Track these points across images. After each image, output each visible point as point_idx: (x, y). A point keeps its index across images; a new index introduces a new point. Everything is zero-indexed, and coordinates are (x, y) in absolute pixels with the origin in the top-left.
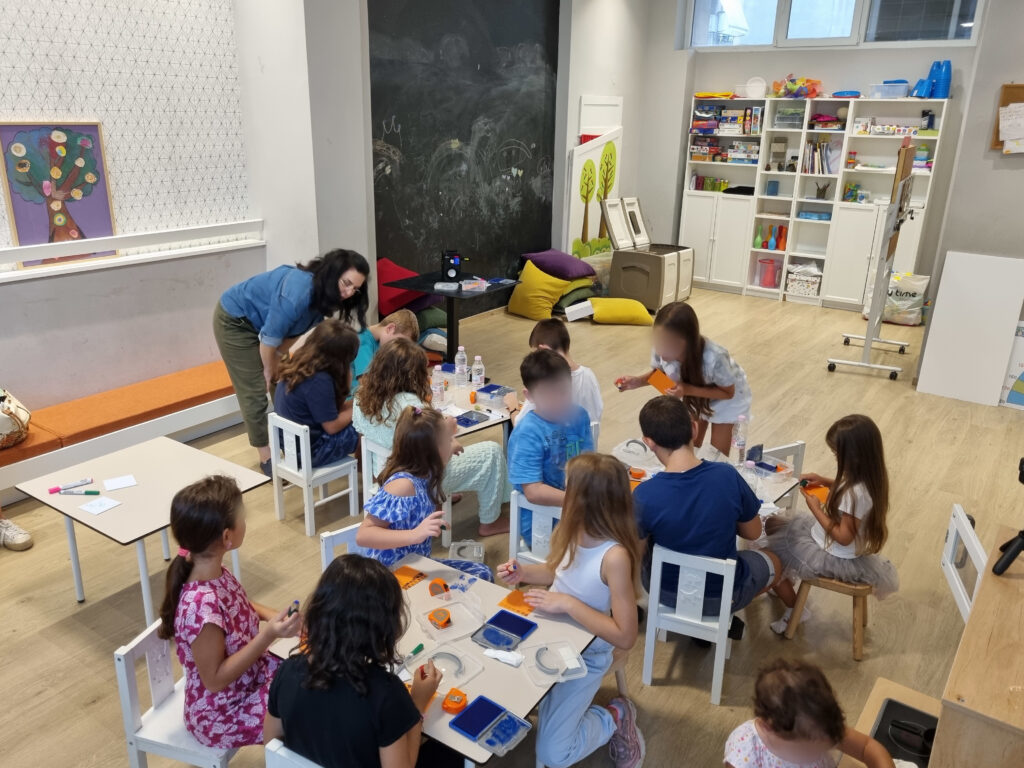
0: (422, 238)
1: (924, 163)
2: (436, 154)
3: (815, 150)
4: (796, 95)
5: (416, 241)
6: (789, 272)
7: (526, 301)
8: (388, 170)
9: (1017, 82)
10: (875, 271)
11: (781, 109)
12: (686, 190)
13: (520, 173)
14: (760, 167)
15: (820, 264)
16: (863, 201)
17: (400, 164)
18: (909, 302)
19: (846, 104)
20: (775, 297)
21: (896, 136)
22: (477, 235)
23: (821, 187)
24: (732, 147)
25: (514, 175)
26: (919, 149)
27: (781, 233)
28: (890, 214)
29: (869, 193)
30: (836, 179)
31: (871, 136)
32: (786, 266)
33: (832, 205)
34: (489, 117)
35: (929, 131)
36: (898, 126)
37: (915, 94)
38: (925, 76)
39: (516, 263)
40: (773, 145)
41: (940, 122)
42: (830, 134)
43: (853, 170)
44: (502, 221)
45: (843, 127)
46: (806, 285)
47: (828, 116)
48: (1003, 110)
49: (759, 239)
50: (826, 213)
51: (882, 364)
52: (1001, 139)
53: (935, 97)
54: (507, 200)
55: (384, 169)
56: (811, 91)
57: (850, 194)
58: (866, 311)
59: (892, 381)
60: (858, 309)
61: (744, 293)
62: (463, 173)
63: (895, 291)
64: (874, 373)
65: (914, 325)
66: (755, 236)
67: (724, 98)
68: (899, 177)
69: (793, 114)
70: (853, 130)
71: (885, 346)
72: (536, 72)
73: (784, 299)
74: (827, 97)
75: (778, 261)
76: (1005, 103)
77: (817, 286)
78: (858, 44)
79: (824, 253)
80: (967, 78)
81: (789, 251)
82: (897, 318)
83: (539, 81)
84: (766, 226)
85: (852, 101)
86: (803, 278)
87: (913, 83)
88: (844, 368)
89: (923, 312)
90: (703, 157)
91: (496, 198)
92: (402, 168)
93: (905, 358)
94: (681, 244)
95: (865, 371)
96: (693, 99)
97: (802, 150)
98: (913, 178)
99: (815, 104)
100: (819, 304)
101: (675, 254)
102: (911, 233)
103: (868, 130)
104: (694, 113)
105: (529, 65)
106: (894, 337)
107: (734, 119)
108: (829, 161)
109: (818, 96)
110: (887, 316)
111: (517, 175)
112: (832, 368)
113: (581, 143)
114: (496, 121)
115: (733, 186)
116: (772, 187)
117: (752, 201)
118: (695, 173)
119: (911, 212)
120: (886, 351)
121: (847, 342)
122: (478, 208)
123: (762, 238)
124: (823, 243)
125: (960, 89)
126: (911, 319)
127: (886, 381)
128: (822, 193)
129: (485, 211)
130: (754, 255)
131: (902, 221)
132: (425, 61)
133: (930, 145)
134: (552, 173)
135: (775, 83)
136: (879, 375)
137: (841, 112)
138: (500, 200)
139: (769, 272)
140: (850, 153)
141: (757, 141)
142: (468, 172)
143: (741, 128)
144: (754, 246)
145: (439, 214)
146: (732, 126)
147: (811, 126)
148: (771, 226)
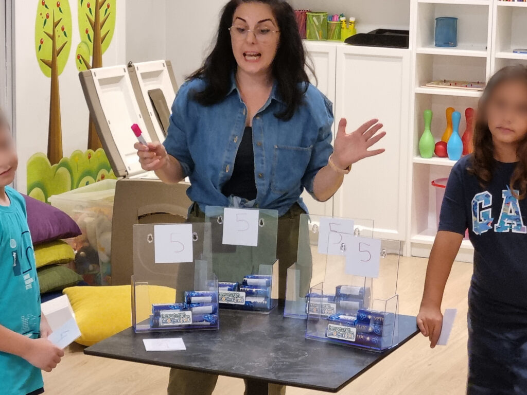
49: (428, 139)
66: (420, 133)
84: (440, 110)
115: (366, 29)
116: (446, 30)
117: (405, 60)
123: (435, 134)
130: (422, 170)
144: (419, 153)
148: (450, 111)
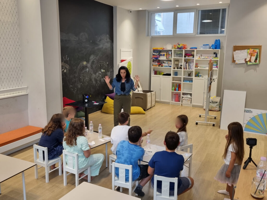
0: (76, 91)
1: (216, 66)
2: (79, 66)
3: (187, 63)
4: (180, 48)
5: (74, 92)
6: (182, 97)
7: (107, 108)
8: (65, 71)
9: (237, 45)
10: (206, 96)
11: (176, 52)
12: (152, 75)
13: (104, 71)
14: (172, 68)
15: (191, 94)
16: (201, 77)
17: (69, 69)
18: (216, 104)
19: (194, 51)
20: (179, 104)
21: (208, 59)
22: (92, 89)
23: (189, 73)
24: (164, 63)
25: (102, 71)
26: (214, 63)
27: (179, 86)
28: (208, 80)
29: (202, 75)
30: (193, 71)
31: (201, 59)
32: (182, 96)
33: (193, 78)
34: (94, 55)
35: (216, 58)
36: (208, 57)
37: (211, 48)
38: (214, 44)
39: (104, 97)
40: (175, 62)
41: (219, 55)
42: (190, 59)
43: (197, 69)
44: (99, 85)
45: (194, 57)
46: (187, 101)
47: (189, 54)
48: (234, 52)
49: (173, 88)
50: (191, 80)
51: (210, 122)
52: (235, 60)
53: (217, 49)
54: (100, 79)
55: (64, 71)
56: (184, 47)
57: (197, 75)
58: (205, 107)
59: (214, 127)
60: (202, 107)
61: (170, 103)
62: (87, 71)
63: (212, 102)
64: (208, 125)
65: (218, 111)
66: (172, 87)
67: (161, 49)
68: (209, 70)
69: (180, 54)
70: (196, 58)
71: (210, 117)
72: (107, 42)
73: (182, 105)
74: (188, 49)
75: (179, 94)
76: (235, 50)
77: (190, 101)
78: (195, 35)
79: (192, 92)
80: (224, 44)
81: (182, 92)
82: (213, 109)
83: (108, 45)
84: (175, 84)
85: (195, 50)
86: (186, 99)
87: (211, 45)
88: (200, 124)
89: (220, 107)
90: (156, 65)
91: (97, 78)
92: (69, 70)
93: (216, 120)
94: (151, 90)
95: (206, 124)
96: (152, 49)
97: (183, 63)
98: (213, 70)
99: (185, 51)
100: (191, 106)
101: (150, 93)
102: (214, 85)
103: (200, 58)
104: (153, 54)
105: (105, 40)
106: (213, 114)
107: (164, 55)
108: (191, 66)
109: (186, 49)
110: (210, 109)
111: (103, 71)
112: (197, 124)
113: (121, 62)
114: (96, 56)
115: (165, 73)
116: (176, 74)
117: (171, 77)
118: (154, 70)
119: (214, 80)
120: (211, 118)
121: (200, 116)
122: (92, 81)
123: (174, 88)
124: (191, 89)
125: (223, 47)
126: (216, 109)
127: (212, 127)
128: (189, 75)
129: (94, 82)
130: (172, 93)
131: (211, 82)
132: (75, 40)
133: (217, 62)
134: (113, 71)
135: (174, 45)
136: (210, 125)
137: (192, 53)
138: (98, 79)
139: (177, 97)
140: (196, 64)
141: (171, 61)
142: (89, 71)
143: (166, 58)
144: (172, 90)
145: (80, 83)
146: (163, 57)
147: (185, 57)
148: (176, 84)
